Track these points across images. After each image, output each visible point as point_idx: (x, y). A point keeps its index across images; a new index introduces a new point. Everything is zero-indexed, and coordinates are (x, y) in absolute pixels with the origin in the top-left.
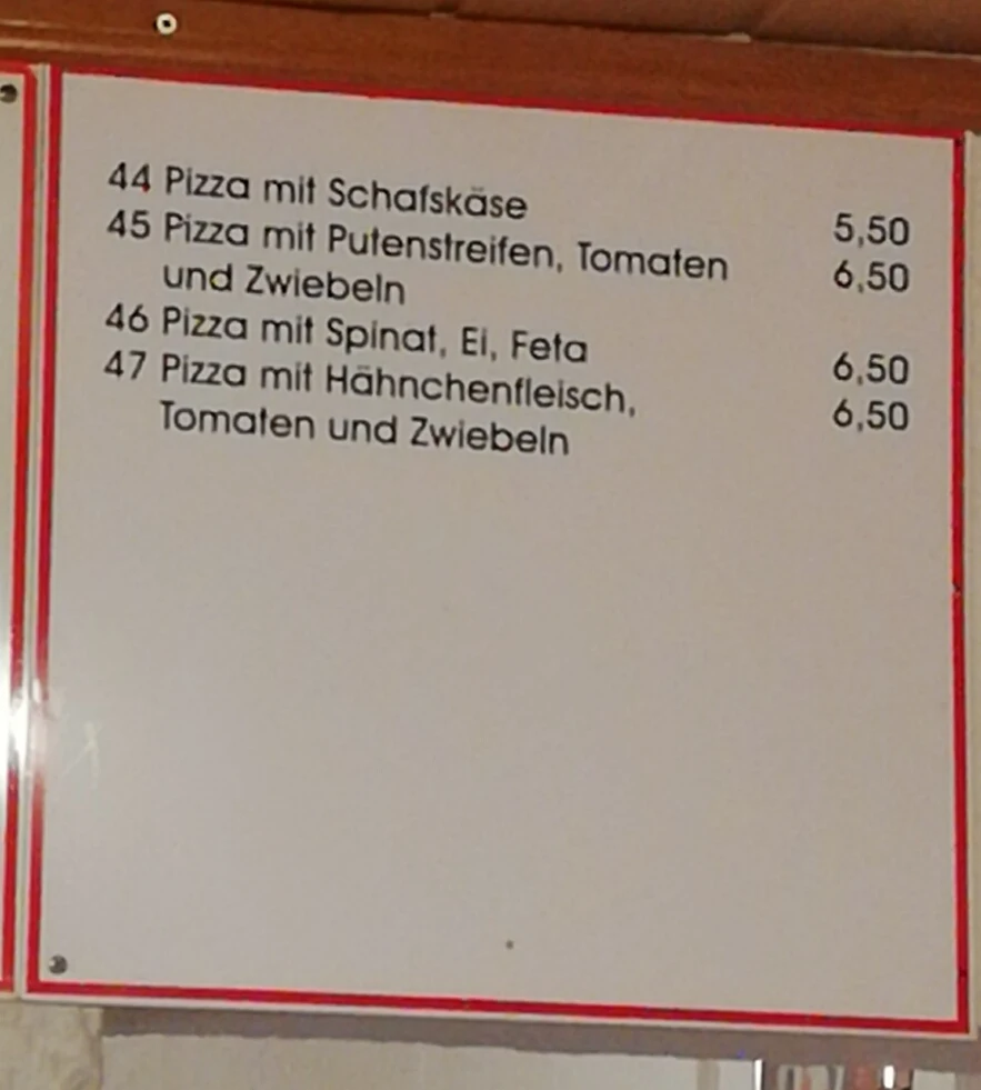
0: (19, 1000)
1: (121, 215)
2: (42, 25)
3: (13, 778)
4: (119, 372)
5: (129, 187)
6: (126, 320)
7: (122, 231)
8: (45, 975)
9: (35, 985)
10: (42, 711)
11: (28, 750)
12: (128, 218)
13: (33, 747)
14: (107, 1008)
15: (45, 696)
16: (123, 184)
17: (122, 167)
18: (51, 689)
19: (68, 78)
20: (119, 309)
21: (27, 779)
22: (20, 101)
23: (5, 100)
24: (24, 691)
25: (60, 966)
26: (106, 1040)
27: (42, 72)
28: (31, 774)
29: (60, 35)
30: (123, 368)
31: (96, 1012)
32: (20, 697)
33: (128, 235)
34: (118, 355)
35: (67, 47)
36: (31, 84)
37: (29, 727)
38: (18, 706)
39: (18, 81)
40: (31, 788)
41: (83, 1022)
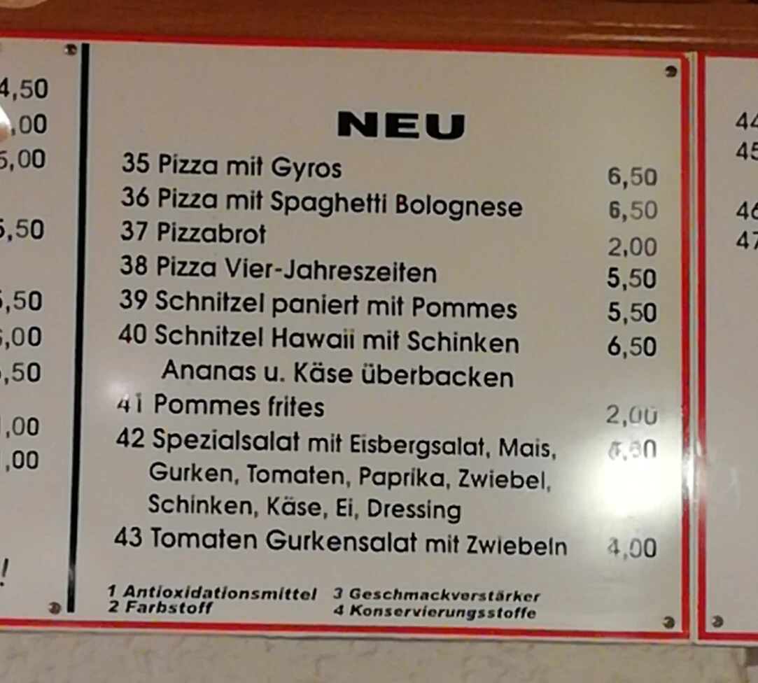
0: (694, 645)
1: (744, 145)
2: (691, 27)
3: (686, 503)
4: (746, 245)
5: (749, 127)
6: (749, 212)
7: (745, 156)
8: (710, 629)
9: (703, 635)
10: (702, 461)
11: (695, 487)
12: (749, 147)
13: (697, 483)
14: (749, 649)
15: (704, 452)
16: (745, 126)
17: (744, 115)
18: (708, 448)
19: (709, 61)
20: (745, 205)
21: (694, 504)
22: (679, 76)
23: (668, 76)
24: (691, 449)
25: (719, 622)
26: (750, 669)
27: (692, 56)
28: (697, 501)
29: (703, 34)
30: (749, 242)
31: (742, 651)
32: (689, 453)
33: (749, 158)
34: (745, 234)
35: (708, 40)
36: (685, 64)
37: (695, 471)
38: (688, 459)
39: (676, 63)
40: (697, 509)
41: (734, 656)
